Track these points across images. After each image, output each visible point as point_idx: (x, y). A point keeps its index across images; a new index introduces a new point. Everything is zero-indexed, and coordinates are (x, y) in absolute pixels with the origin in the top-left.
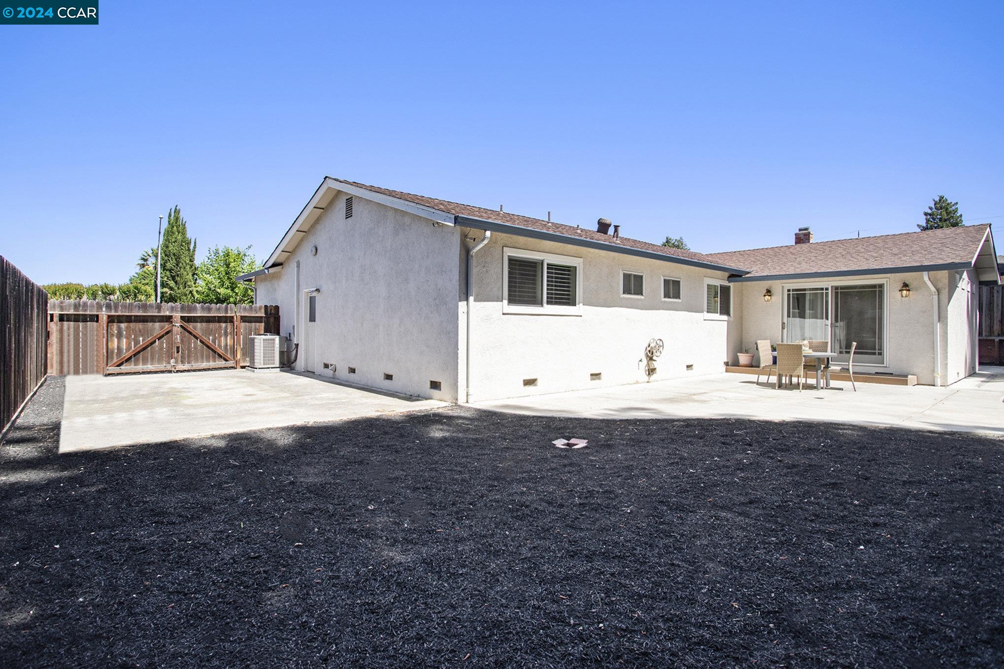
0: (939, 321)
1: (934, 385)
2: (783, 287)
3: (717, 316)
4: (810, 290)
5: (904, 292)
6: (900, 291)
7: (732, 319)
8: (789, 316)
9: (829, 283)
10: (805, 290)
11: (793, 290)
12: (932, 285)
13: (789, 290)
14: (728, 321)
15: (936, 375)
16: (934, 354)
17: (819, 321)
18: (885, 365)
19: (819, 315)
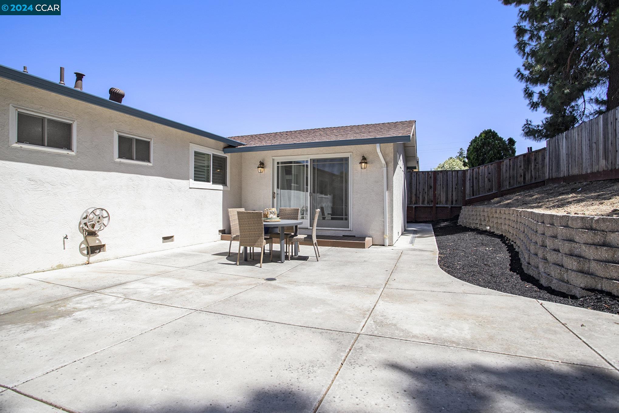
0: (387, 190)
1: (384, 245)
2: (273, 160)
3: (210, 185)
4: (295, 162)
5: (363, 164)
6: (360, 163)
7: (228, 188)
8: (278, 187)
9: (307, 156)
10: (291, 162)
11: (282, 163)
12: (382, 157)
13: (278, 163)
14: (223, 191)
15: (385, 237)
16: (384, 218)
17: (302, 192)
18: (349, 229)
19: (302, 188)
